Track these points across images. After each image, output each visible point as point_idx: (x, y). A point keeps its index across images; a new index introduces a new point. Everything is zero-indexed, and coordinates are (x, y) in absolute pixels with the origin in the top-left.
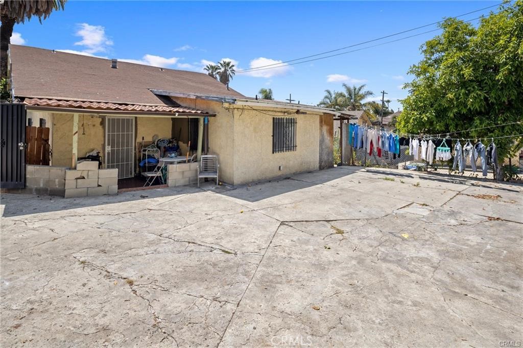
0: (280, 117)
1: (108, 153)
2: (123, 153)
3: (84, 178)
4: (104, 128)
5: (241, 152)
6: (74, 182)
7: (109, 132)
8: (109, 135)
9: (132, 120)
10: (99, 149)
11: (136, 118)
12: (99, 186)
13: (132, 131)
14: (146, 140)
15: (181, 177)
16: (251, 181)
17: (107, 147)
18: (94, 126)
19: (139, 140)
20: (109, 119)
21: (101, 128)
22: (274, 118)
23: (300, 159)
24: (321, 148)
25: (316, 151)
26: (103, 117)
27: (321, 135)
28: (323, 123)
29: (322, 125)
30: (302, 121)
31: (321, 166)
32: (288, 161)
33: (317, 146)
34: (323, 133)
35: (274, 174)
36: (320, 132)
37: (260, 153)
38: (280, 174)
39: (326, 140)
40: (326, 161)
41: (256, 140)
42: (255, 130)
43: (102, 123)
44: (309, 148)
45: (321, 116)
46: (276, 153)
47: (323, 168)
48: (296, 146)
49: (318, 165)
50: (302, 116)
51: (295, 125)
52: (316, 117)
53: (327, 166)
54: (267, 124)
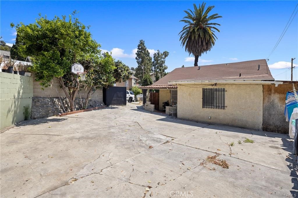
0: (208, 88)
5: (181, 104)
8: (172, 96)
10: (169, 100)
12: (150, 109)
17: (171, 100)
18: (168, 93)
23: (232, 116)
24: (268, 112)
25: (257, 114)
26: (170, 90)
27: (268, 102)
28: (273, 91)
29: (271, 93)
30: (233, 90)
31: (267, 128)
32: (217, 115)
33: (260, 110)
34: (272, 100)
35: (204, 120)
36: (267, 99)
37: (193, 106)
38: (210, 121)
39: (279, 107)
40: (278, 126)
41: (190, 100)
42: (190, 94)
43: (170, 92)
44: (246, 110)
45: (268, 85)
46: (205, 108)
47: (272, 131)
48: (226, 107)
49: (261, 126)
50: (234, 87)
51: (224, 92)
52: (257, 86)
53: (280, 131)
54: (198, 92)
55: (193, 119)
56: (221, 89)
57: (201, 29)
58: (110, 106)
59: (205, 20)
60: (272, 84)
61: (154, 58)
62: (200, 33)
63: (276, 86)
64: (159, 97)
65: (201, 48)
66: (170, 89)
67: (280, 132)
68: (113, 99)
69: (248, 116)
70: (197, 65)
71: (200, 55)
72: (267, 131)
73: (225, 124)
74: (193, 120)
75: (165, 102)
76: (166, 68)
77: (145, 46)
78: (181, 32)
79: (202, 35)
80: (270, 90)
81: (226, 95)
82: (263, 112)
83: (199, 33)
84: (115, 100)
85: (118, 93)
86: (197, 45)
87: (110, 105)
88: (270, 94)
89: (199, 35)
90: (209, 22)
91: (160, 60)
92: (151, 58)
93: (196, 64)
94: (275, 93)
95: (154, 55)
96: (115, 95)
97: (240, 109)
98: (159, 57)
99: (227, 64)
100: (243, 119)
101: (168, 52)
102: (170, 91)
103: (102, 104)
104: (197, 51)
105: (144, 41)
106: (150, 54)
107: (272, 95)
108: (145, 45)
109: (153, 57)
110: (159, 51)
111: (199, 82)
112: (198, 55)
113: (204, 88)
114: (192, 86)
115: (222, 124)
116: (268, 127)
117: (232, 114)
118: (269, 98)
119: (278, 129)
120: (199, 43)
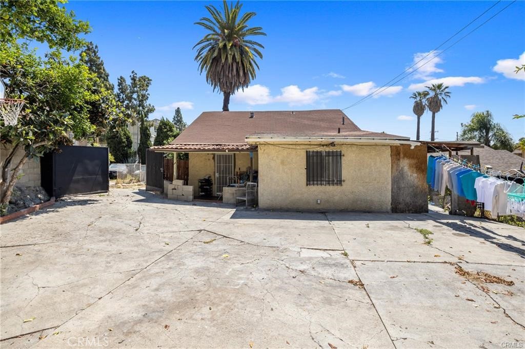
0: (315, 150)
1: (217, 178)
2: (223, 178)
3: (176, 189)
4: (215, 161)
5: (266, 181)
6: (171, 191)
7: (217, 164)
8: (217, 166)
9: (232, 155)
10: (212, 174)
11: (234, 154)
12: (183, 195)
13: (232, 164)
14: (241, 170)
15: (231, 197)
16: (279, 208)
17: (216, 174)
18: (209, 159)
19: (237, 170)
20: (217, 155)
21: (213, 161)
22: (307, 151)
23: (352, 196)
24: (397, 186)
25: (385, 189)
26: (214, 155)
27: (397, 170)
28: (402, 155)
29: (400, 157)
30: (354, 154)
31: (396, 208)
32: (331, 196)
33: (388, 184)
34: (400, 168)
35: (309, 207)
36: (395, 166)
37: (289, 184)
38: (318, 207)
39: (409, 177)
40: (408, 203)
41: (284, 172)
42: (283, 163)
43: (214, 158)
44: (370, 184)
45: (397, 147)
46: (312, 186)
47: (402, 212)
48: (344, 181)
49: (389, 207)
50: (354, 148)
51: (341, 158)
52: (384, 148)
53: (411, 210)
54: (298, 158)
55: (289, 207)
56: (337, 151)
57: (235, 46)
58: (66, 198)
59: (240, 33)
60: (400, 144)
61: (119, 86)
62: (236, 54)
63: (412, 148)
64: (188, 168)
65: (237, 81)
66: (213, 153)
67: (411, 212)
68: (75, 178)
69: (374, 193)
70: (228, 110)
71: (233, 92)
72: (396, 212)
73: (342, 210)
74: (290, 209)
75: (205, 179)
76: (151, 110)
77: (99, 58)
78: (198, 44)
79: (238, 57)
80: (399, 154)
81: (343, 162)
82: (392, 185)
83: (234, 54)
84: (78, 181)
85: (87, 162)
86: (229, 74)
87: (65, 194)
88: (399, 160)
89: (234, 57)
90: (246, 38)
91: (137, 92)
92: (113, 86)
93: (226, 108)
94: (404, 158)
95: (118, 79)
96: (79, 168)
97: (363, 182)
98: (136, 87)
99: (293, 112)
100: (368, 199)
101: (150, 79)
102: (212, 156)
103: (40, 193)
104: (228, 84)
105: (96, 47)
106: (109, 77)
107: (401, 160)
108: (99, 54)
109: (118, 84)
110: (136, 74)
111: (301, 139)
112: (230, 92)
113: (308, 150)
114: (287, 146)
115: (337, 210)
116: (398, 207)
117: (353, 192)
118: (398, 165)
119: (408, 207)
120: (232, 70)
